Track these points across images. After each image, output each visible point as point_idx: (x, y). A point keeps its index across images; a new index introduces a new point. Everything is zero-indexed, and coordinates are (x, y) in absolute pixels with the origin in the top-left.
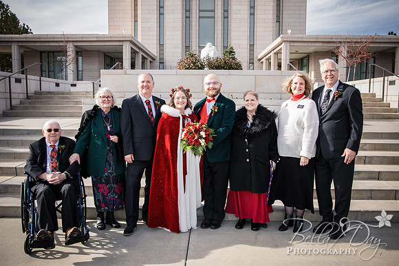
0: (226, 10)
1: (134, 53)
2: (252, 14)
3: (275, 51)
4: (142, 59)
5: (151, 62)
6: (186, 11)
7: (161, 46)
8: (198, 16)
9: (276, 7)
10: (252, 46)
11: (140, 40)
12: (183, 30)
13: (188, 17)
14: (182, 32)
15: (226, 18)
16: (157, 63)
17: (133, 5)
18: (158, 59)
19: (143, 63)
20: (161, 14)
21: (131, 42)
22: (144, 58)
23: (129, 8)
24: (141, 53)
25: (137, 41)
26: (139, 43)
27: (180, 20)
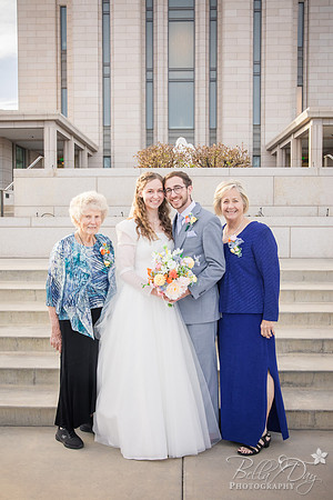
0: (213, 69)
1: (61, 140)
2: (257, 75)
3: (297, 135)
4: (75, 150)
5: (89, 155)
6: (147, 70)
7: (107, 128)
8: (166, 79)
10: (257, 127)
12: (142, 101)
13: (150, 81)
14: (141, 105)
15: (213, 81)
16: (99, 157)
18: (101, 150)
19: (76, 156)
20: (106, 76)
21: (58, 123)
22: (78, 149)
23: (53, 66)
24: (73, 141)
27: (138, 86)
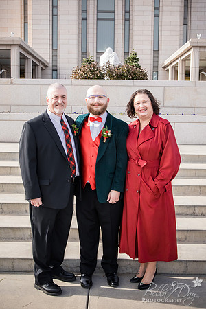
0: (127, 12)
1: (23, 59)
2: (157, 16)
3: (182, 58)
5: (42, 69)
6: (83, 12)
8: (96, 18)
9: (183, 8)
10: (156, 52)
11: (30, 44)
12: (79, 33)
13: (84, 19)
14: (78, 35)
15: (127, 20)
16: (49, 71)
17: (23, 4)
19: (34, 70)
20: (54, 15)
21: (20, 46)
22: (34, 65)
23: (19, 8)
24: (32, 59)
25: (27, 45)
26: (29, 47)
27: (76, 23)
